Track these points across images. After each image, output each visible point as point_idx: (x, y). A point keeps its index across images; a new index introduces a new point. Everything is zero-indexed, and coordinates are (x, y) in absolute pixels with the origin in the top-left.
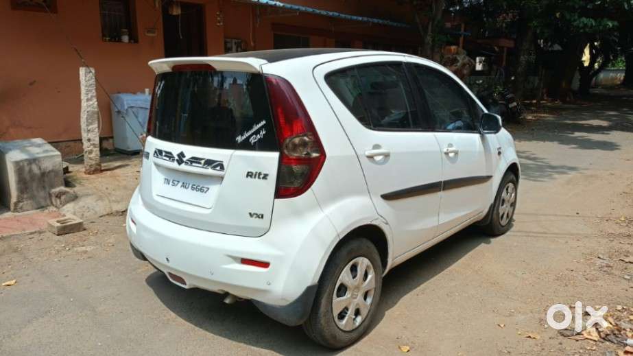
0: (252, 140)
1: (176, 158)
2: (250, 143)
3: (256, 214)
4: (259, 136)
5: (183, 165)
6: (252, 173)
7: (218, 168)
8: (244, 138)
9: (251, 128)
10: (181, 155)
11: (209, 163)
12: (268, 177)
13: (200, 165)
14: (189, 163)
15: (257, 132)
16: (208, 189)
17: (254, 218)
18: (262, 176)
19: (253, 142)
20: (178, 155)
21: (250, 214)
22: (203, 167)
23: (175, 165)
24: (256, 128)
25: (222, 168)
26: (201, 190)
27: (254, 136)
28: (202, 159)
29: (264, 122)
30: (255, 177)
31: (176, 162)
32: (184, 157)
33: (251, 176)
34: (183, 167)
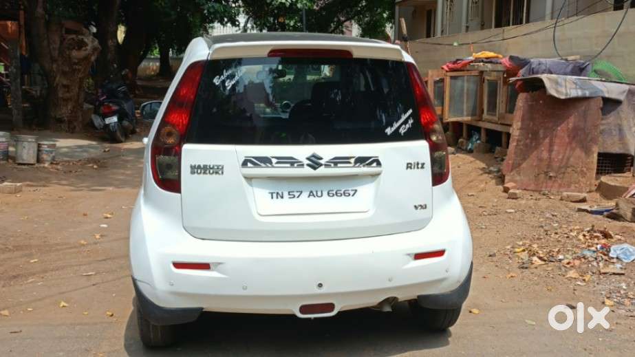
0: (402, 131)
1: (307, 162)
2: (400, 134)
3: (421, 206)
4: (408, 126)
5: (321, 169)
6: (411, 164)
7: (375, 164)
8: (393, 129)
9: (399, 118)
10: (315, 158)
11: (361, 161)
12: (425, 166)
13: (350, 165)
14: (332, 165)
15: (406, 122)
16: (356, 191)
17: (418, 210)
18: (420, 166)
19: (403, 132)
20: (309, 159)
21: (415, 206)
22: (354, 167)
24: (404, 118)
25: (379, 164)
26: (346, 194)
27: (403, 126)
28: (351, 158)
29: (410, 111)
30: (414, 168)
31: (307, 168)
32: (321, 159)
33: (411, 168)
34: (323, 171)
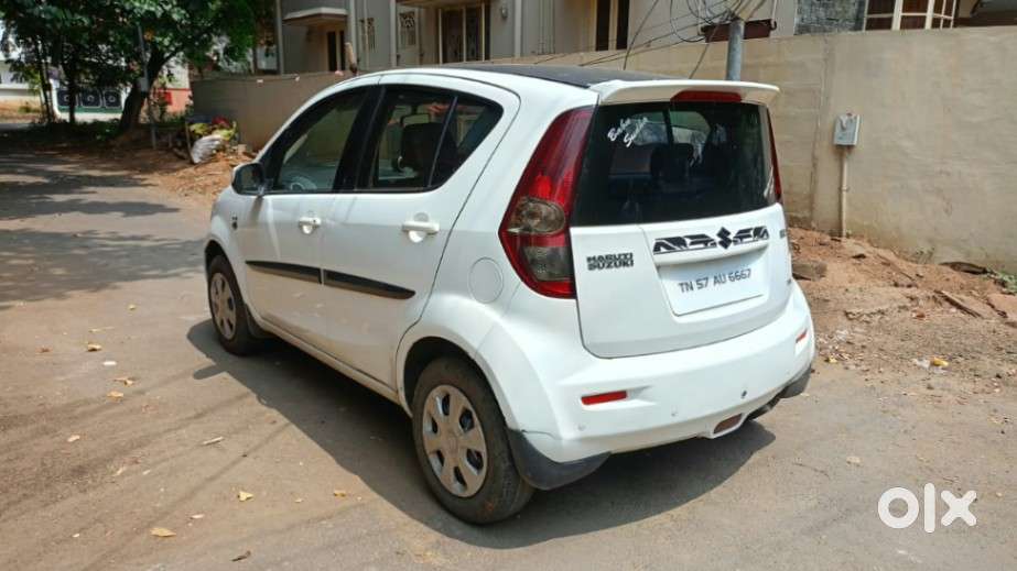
1: (718, 239)
5: (732, 245)
7: (765, 236)
10: (724, 233)
13: (751, 239)
14: (738, 240)
16: (750, 270)
20: (719, 235)
22: (754, 240)
23: (719, 251)
25: (768, 235)
26: (743, 276)
28: (751, 229)
31: (719, 247)
32: (729, 233)
34: (733, 249)
